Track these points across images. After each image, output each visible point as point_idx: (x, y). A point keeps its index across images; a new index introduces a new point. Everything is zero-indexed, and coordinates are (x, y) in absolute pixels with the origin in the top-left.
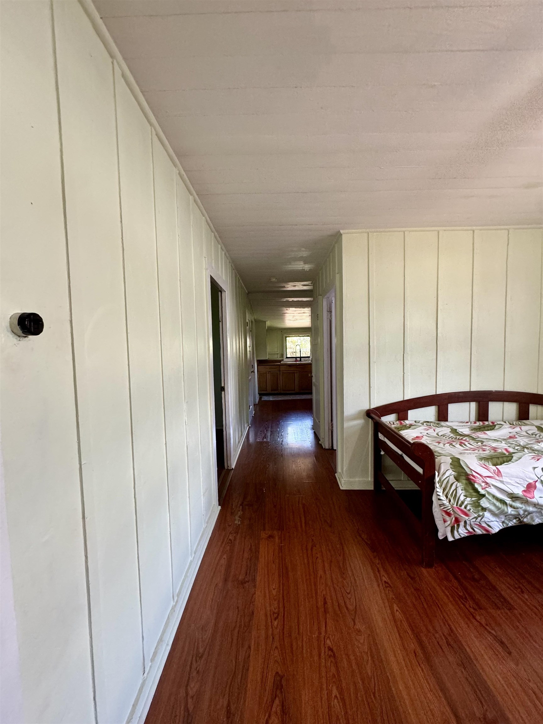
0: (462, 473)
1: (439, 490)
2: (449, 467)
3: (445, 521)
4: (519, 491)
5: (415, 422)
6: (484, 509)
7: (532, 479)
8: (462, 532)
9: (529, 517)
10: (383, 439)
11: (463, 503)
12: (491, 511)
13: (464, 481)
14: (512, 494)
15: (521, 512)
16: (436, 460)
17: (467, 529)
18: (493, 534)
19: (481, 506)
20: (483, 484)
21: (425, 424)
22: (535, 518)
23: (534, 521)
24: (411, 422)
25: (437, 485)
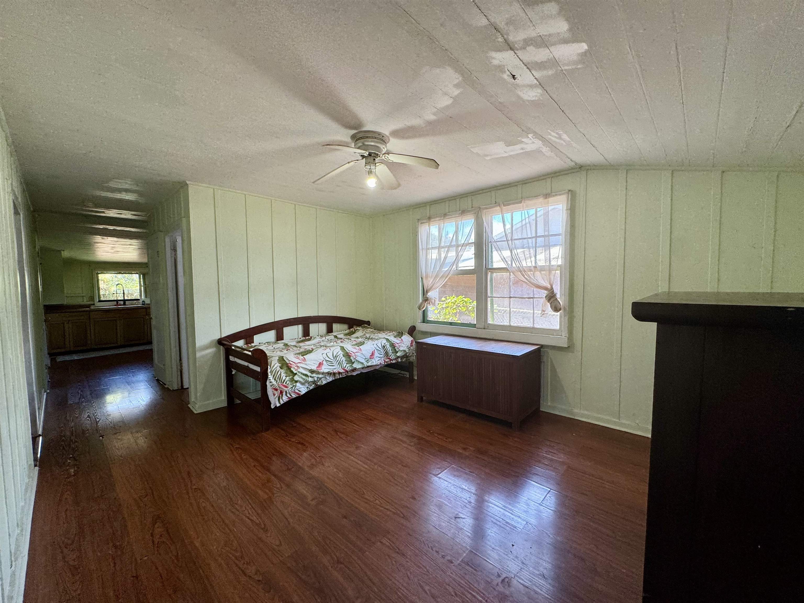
0: (284, 363)
1: (270, 377)
2: (276, 361)
3: (274, 395)
4: (314, 368)
5: (259, 343)
6: (296, 382)
7: (321, 360)
8: (285, 399)
9: (320, 381)
10: (233, 360)
11: (284, 381)
12: (300, 382)
13: (285, 368)
14: (311, 370)
15: (316, 379)
16: (269, 360)
17: (288, 397)
18: (302, 395)
19: (295, 380)
20: (296, 368)
21: (266, 344)
22: (323, 381)
23: (322, 383)
24: (256, 345)
25: (269, 374)
